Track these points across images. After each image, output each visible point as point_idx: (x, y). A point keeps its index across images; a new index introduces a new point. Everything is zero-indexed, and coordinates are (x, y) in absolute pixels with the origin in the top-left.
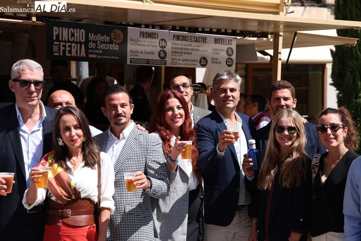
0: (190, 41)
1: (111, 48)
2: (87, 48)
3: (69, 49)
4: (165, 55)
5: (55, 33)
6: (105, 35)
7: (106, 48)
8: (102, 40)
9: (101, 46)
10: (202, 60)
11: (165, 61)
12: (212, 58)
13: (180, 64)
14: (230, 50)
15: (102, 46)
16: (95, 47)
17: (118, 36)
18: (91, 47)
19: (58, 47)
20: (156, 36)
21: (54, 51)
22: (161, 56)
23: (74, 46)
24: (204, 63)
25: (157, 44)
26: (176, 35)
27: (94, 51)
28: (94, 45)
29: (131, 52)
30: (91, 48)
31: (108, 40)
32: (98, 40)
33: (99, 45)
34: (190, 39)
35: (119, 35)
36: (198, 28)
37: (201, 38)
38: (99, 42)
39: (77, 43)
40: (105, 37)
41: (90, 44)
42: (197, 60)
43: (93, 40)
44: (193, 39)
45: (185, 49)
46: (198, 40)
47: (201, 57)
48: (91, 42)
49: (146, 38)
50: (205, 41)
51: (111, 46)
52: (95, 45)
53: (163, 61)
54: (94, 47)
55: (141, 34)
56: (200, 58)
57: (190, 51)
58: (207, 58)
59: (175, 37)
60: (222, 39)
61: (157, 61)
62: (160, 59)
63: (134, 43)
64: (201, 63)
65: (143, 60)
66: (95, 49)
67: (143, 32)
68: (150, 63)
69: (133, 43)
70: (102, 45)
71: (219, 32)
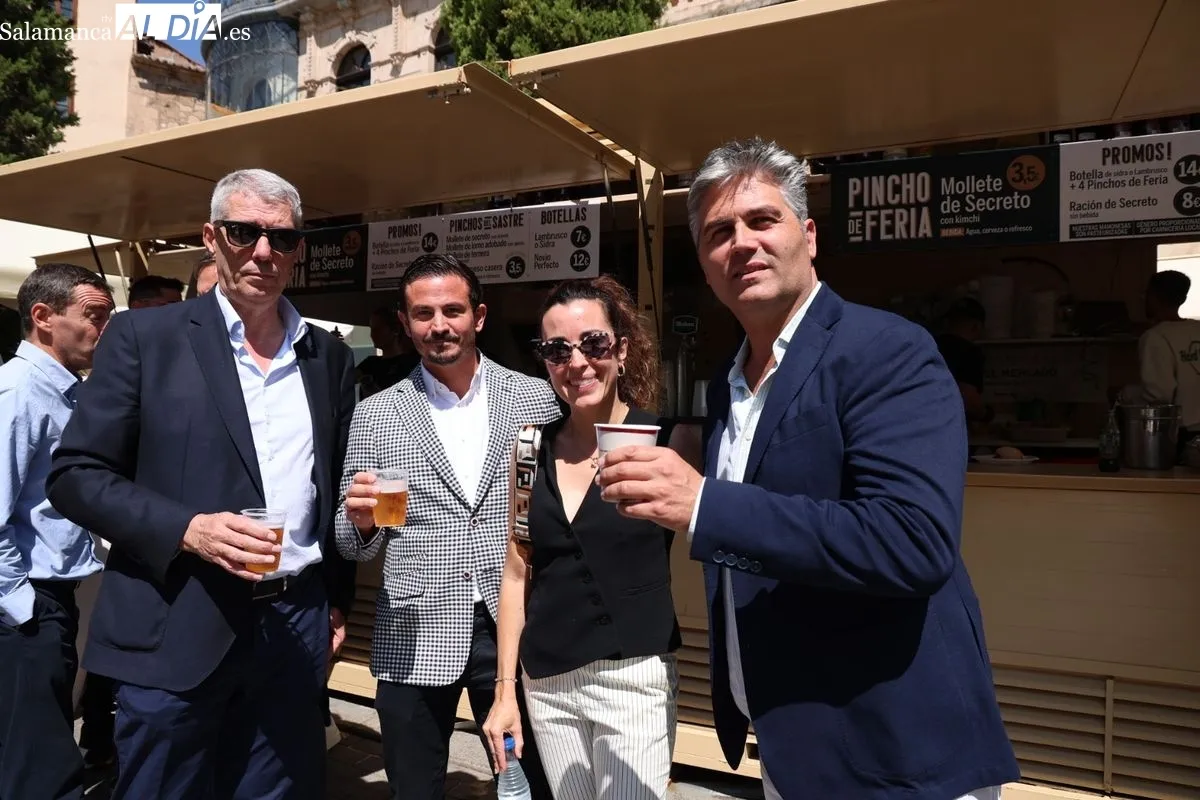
1: (1008, 205)
3: (889, 222)
5: (852, 193)
6: (989, 177)
8: (981, 188)
17: (1029, 173)
28: (955, 204)
32: (968, 191)
33: (972, 204)
35: (1032, 170)
41: (945, 206)
52: (959, 206)
55: (1108, 156)
63: (1082, 183)
65: (1118, 226)
69: (1077, 183)
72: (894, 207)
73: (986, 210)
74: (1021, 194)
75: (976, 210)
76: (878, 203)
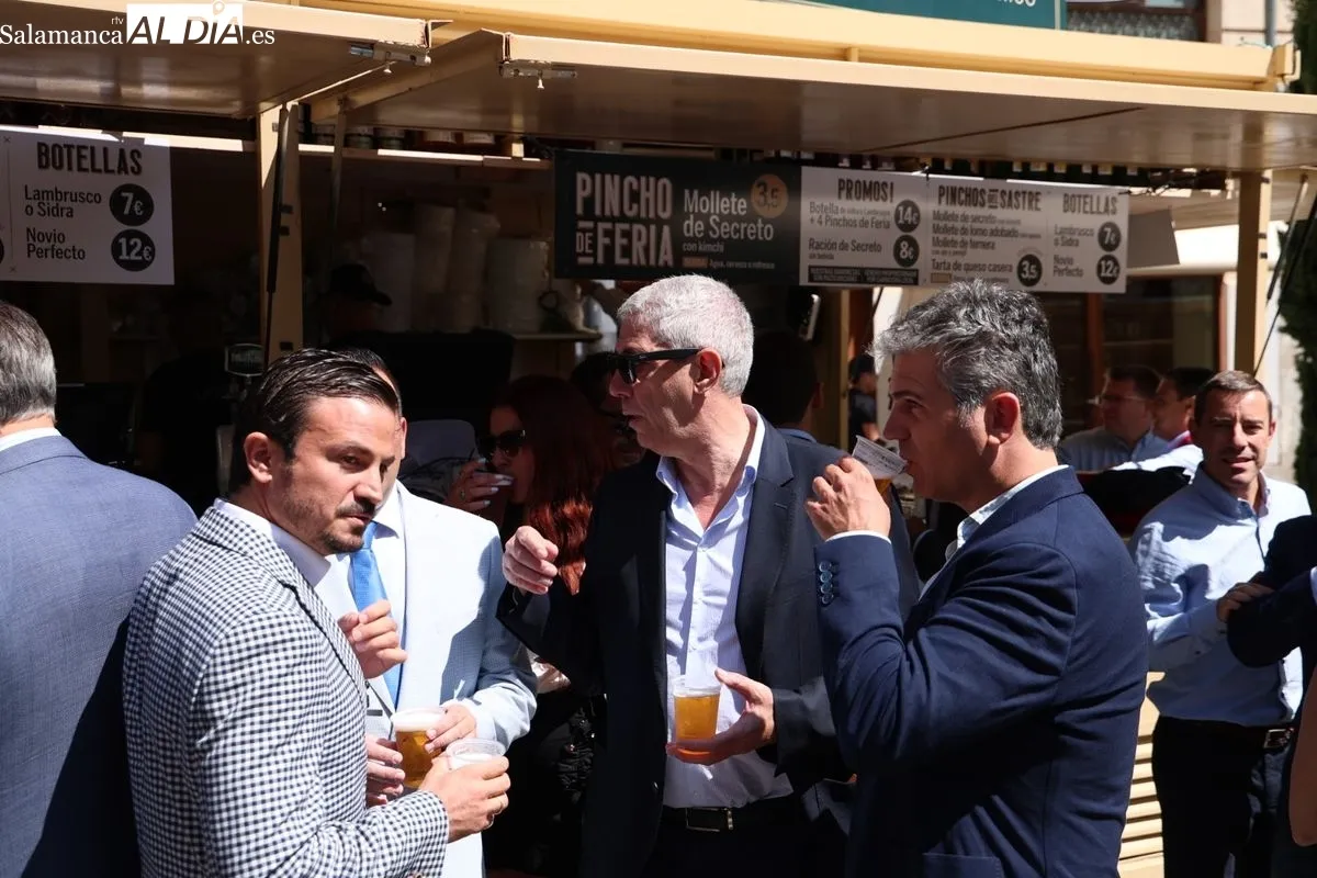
1: (752, 234)
3: (625, 241)
5: (581, 194)
7: (735, 234)
8: (725, 209)
9: (719, 228)
11: (913, 270)
12: (1057, 259)
15: (722, 230)
16: (702, 234)
18: (691, 234)
19: (590, 238)
21: (578, 250)
27: (700, 248)
29: (811, 245)
32: (712, 211)
33: (716, 228)
36: (1010, 164)
38: (714, 217)
41: (688, 225)
42: (1011, 266)
43: (696, 211)
45: (976, 232)
47: (1023, 256)
48: (692, 216)
49: (858, 198)
52: (702, 228)
53: (906, 273)
56: (1020, 259)
58: (1038, 256)
60: (1086, 196)
61: (891, 273)
62: (898, 267)
65: (848, 272)
66: (702, 239)
68: (868, 279)
71: (1073, 174)
72: (632, 221)
73: (730, 238)
74: (765, 222)
75: (720, 236)
76: (612, 212)
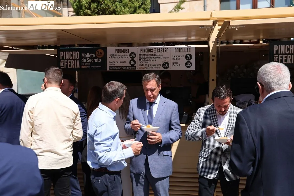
0: (154, 52)
2: (80, 63)
4: (134, 63)
10: (164, 64)
13: (146, 68)
14: (188, 56)
20: (128, 51)
22: (131, 63)
23: (73, 62)
24: (166, 66)
25: (129, 56)
26: (143, 49)
30: (83, 62)
31: (94, 56)
34: (154, 50)
37: (163, 49)
39: (74, 60)
40: (92, 54)
44: (157, 51)
46: (161, 51)
50: (166, 51)
51: (96, 60)
54: (85, 61)
57: (154, 59)
59: (142, 50)
64: (164, 66)
67: (118, 49)
70: (90, 60)
